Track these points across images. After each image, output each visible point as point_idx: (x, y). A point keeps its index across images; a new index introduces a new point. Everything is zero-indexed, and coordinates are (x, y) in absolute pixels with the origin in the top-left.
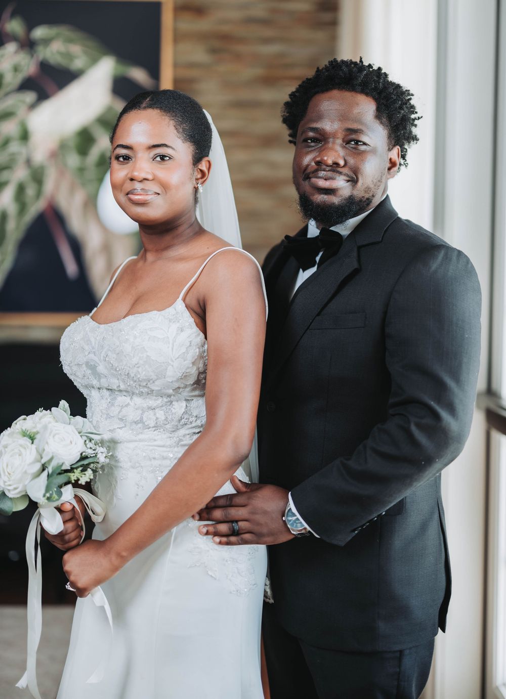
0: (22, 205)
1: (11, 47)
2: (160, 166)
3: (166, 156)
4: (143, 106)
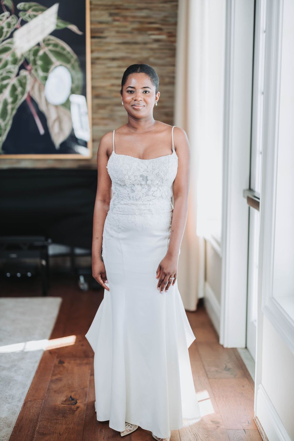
0: (15, 98)
1: (7, 14)
2: (145, 95)
3: (147, 91)
4: (138, 71)
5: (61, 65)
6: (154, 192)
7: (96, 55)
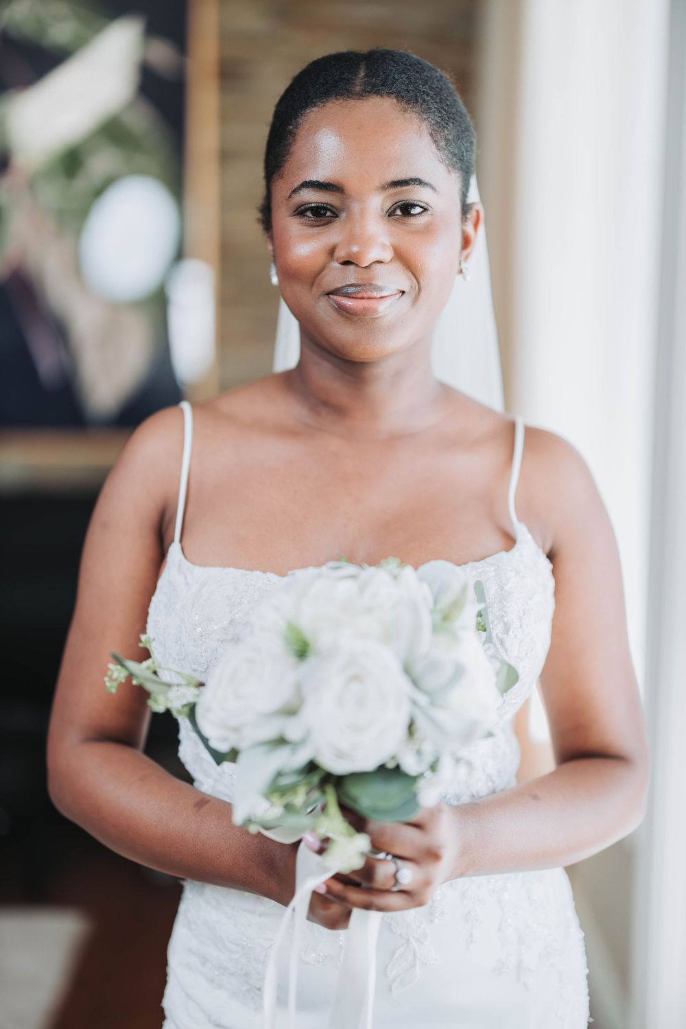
3: (414, 205)
4: (358, 88)
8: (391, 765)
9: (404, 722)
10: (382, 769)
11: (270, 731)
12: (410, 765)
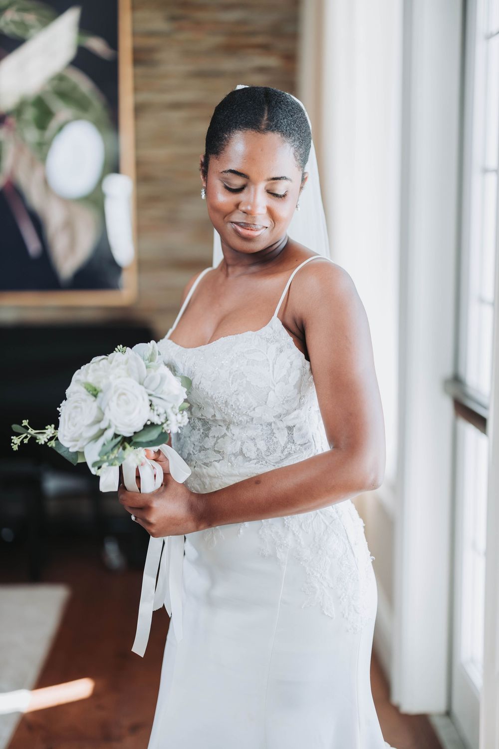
4: (263, 127)
5: (77, 118)
6: (218, 438)
7: (145, 97)
8: (149, 423)
9: (148, 403)
10: (146, 426)
11: (94, 430)
12: (157, 420)
